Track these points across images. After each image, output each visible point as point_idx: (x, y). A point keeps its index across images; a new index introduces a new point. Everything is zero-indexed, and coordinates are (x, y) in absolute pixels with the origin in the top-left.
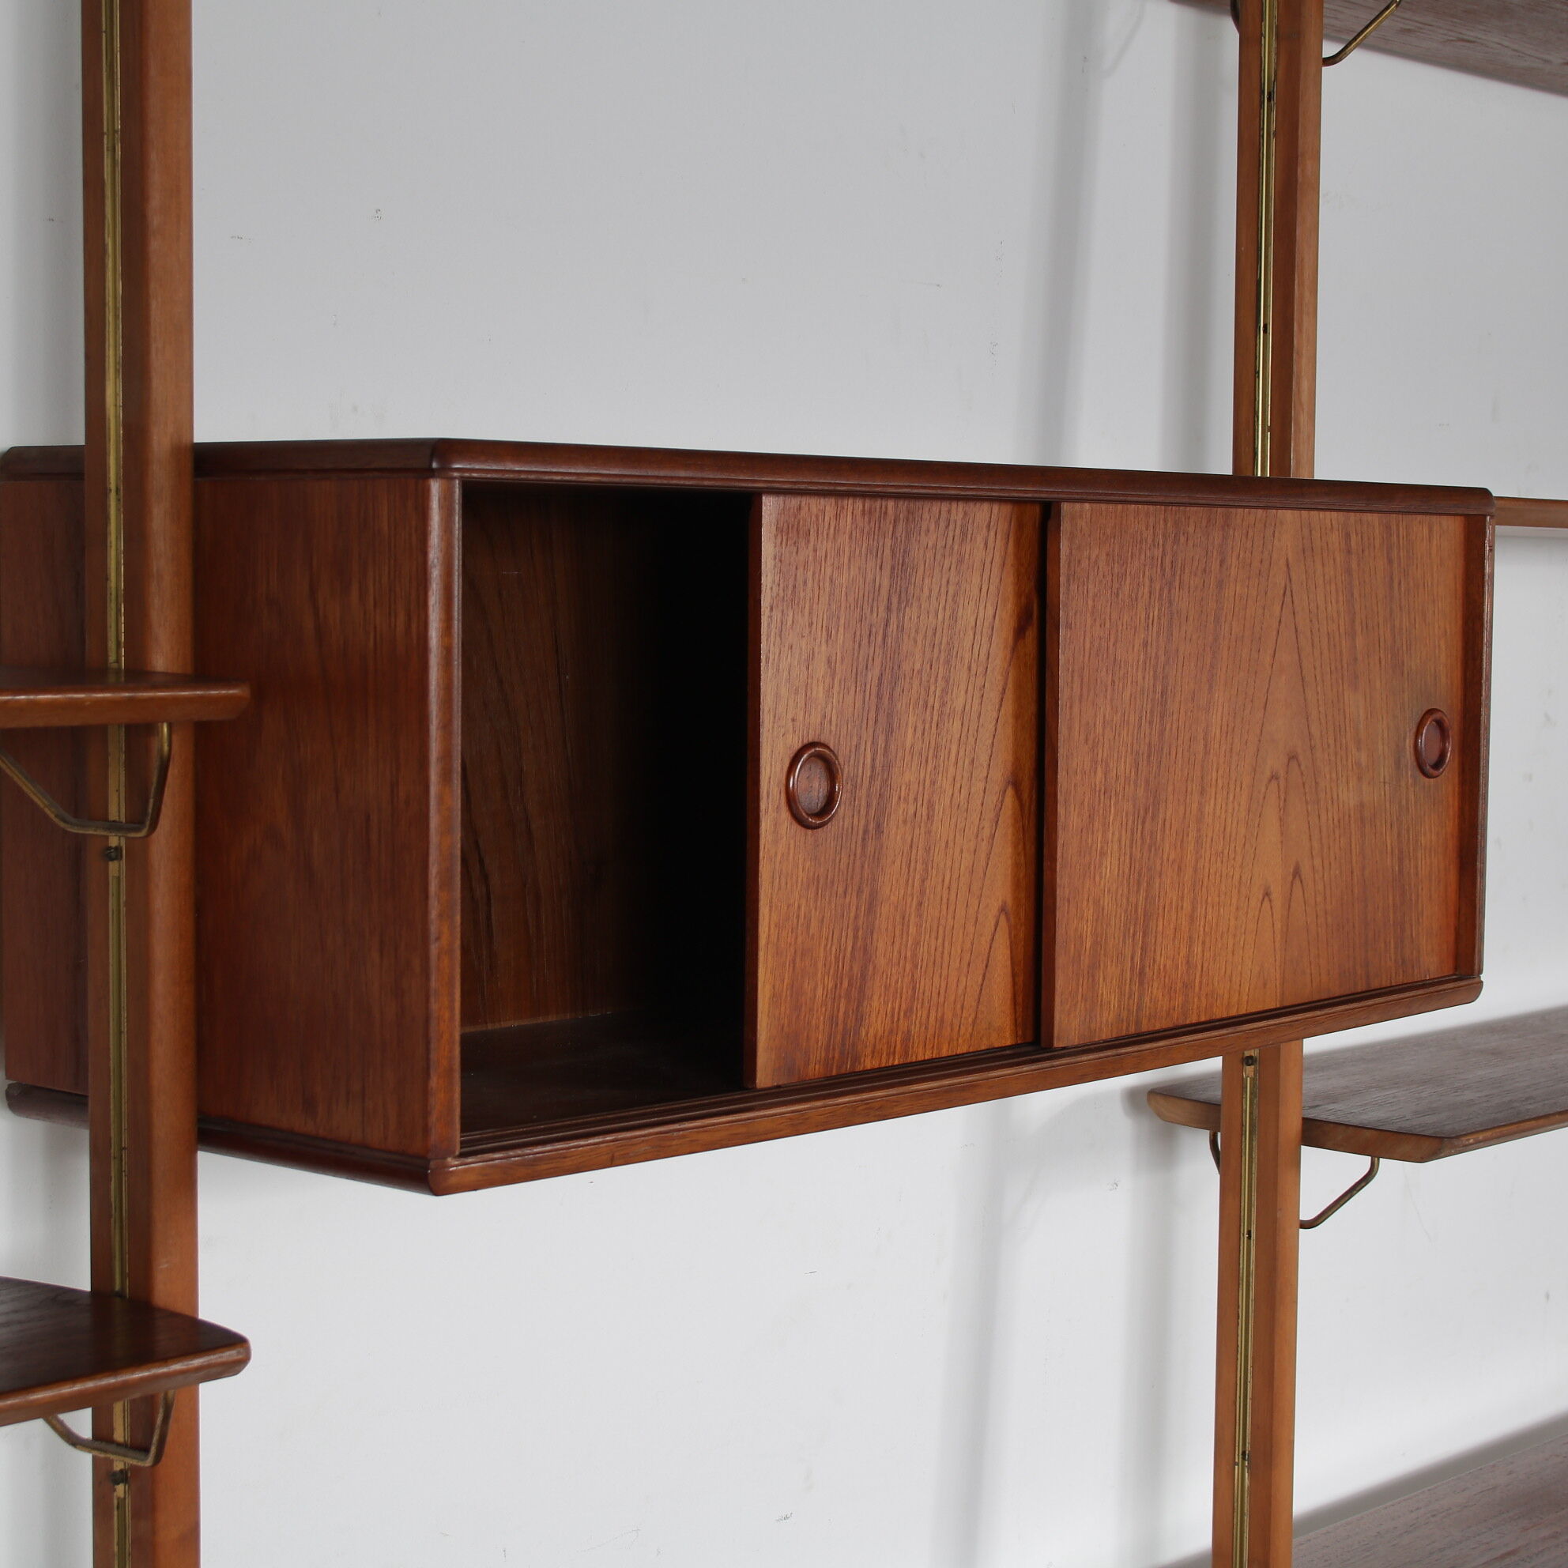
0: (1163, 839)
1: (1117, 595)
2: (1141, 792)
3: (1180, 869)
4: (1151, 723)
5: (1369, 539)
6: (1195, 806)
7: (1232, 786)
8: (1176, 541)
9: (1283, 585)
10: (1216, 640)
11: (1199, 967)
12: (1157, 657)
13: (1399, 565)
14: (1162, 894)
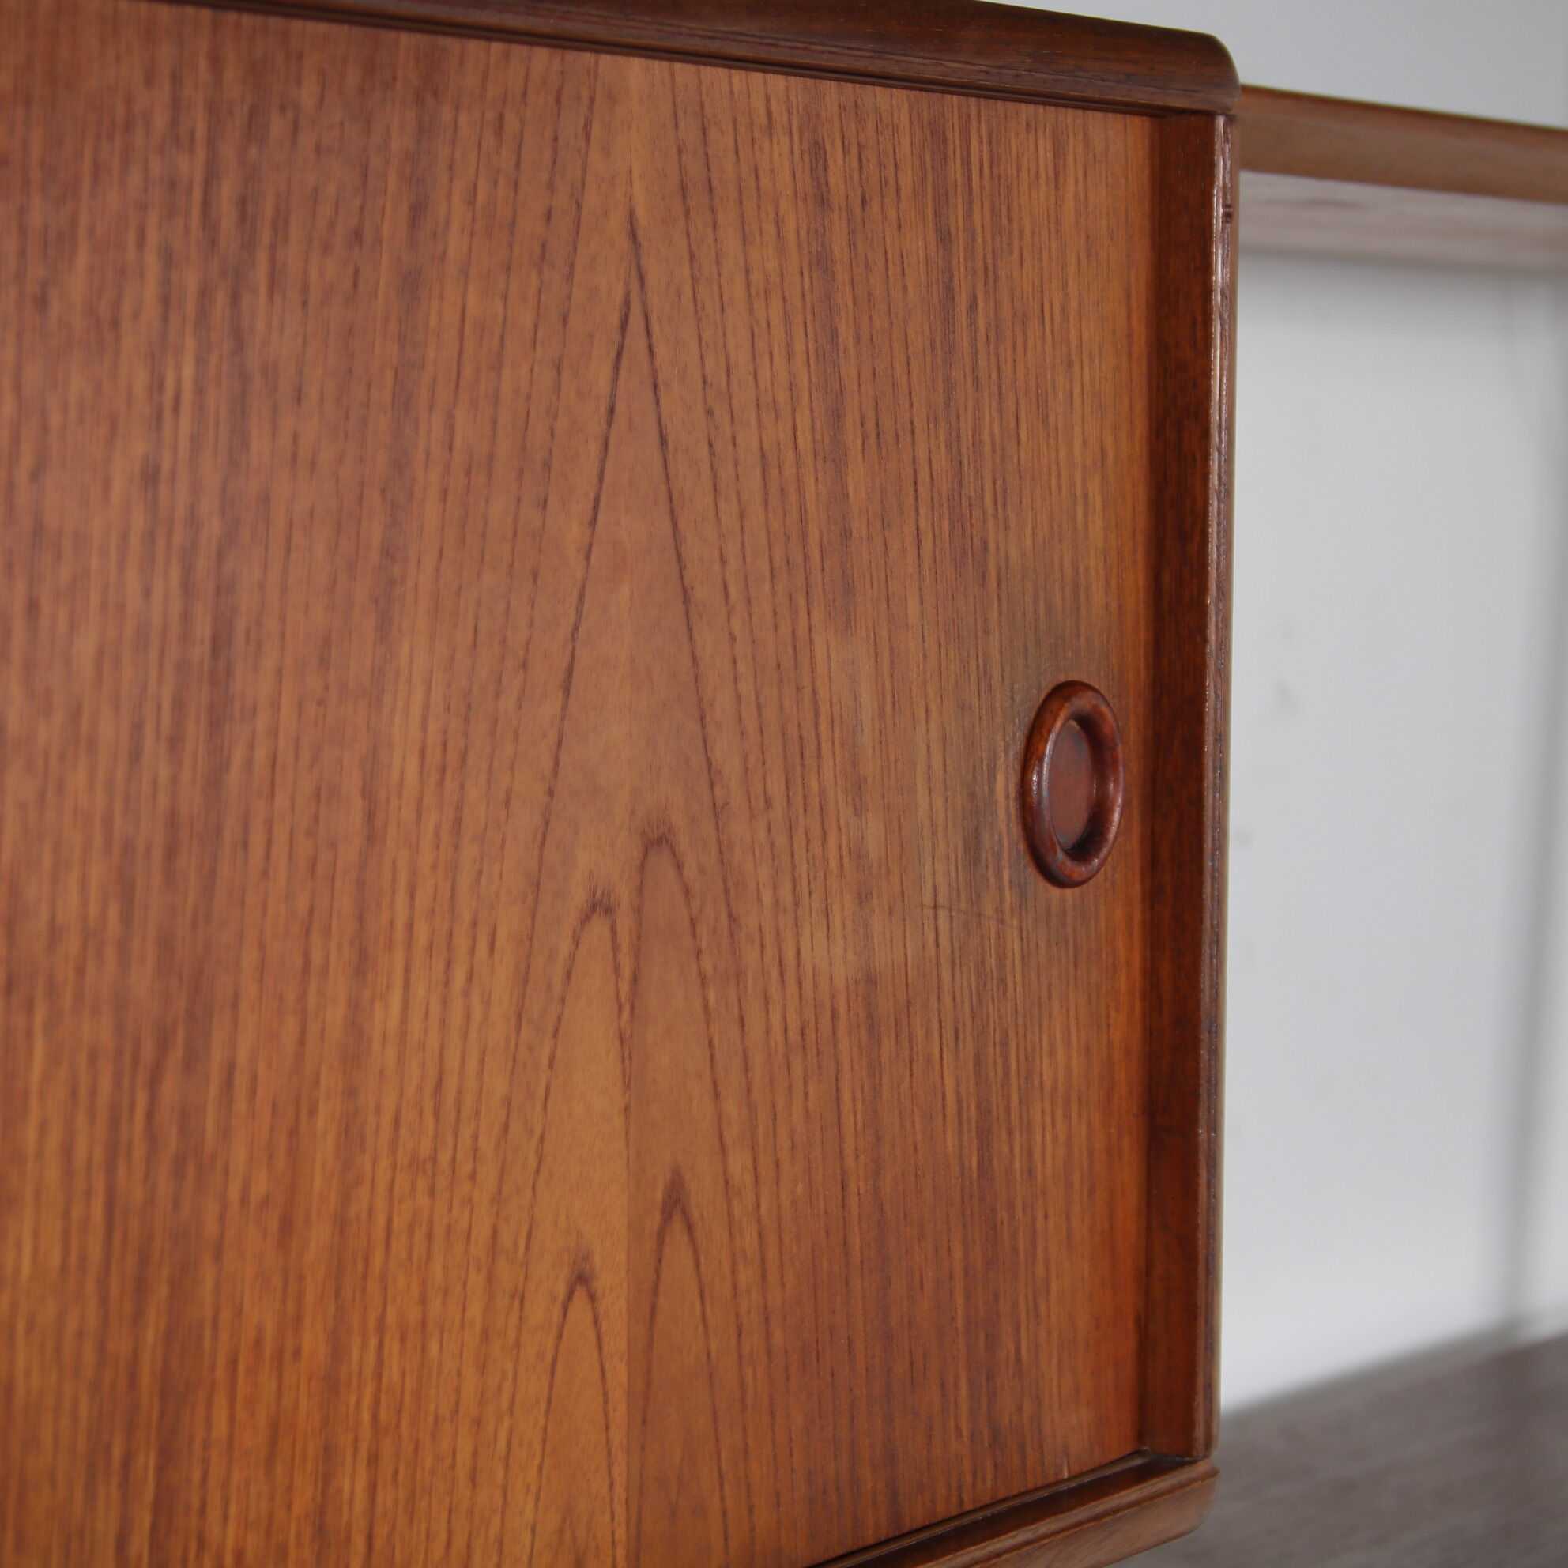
0: (225, 1133)
1: (42, 303)
2: (142, 981)
3: (286, 1224)
4: (175, 742)
5: (881, 164)
6: (336, 1015)
7: (462, 942)
8: (255, 129)
9: (620, 293)
10: (399, 465)
11: (359, 1543)
12: (193, 521)
13: (971, 249)
14: (226, 1315)
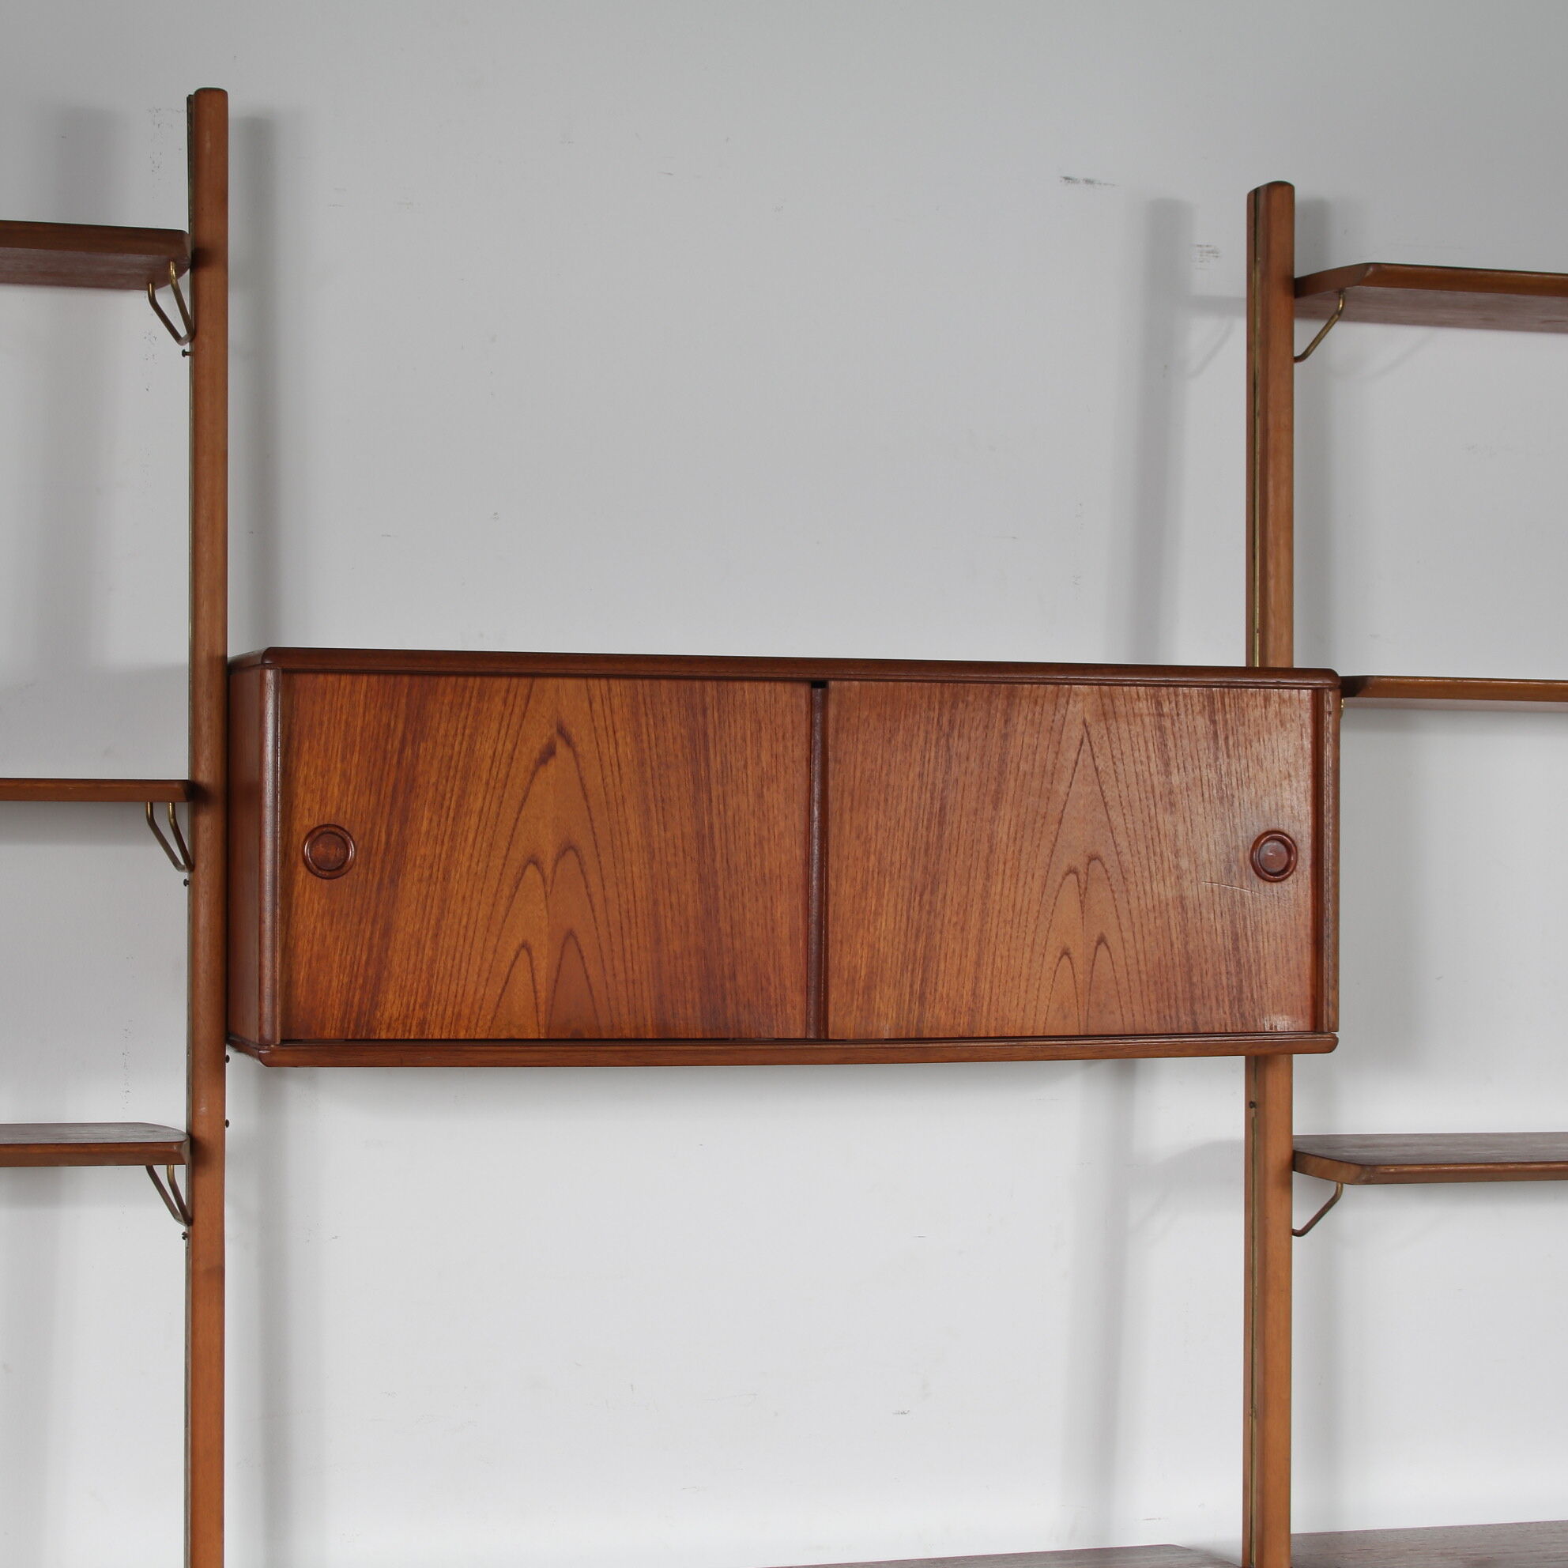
0: (944, 907)
1: (890, 741)
2: (918, 875)
3: (963, 929)
4: (928, 828)
5: (1186, 705)
6: (979, 888)
7: (1022, 875)
8: (954, 706)
9: (1080, 738)
10: (1001, 773)
11: (988, 999)
12: (934, 784)
13: (1226, 724)
14: (943, 945)
